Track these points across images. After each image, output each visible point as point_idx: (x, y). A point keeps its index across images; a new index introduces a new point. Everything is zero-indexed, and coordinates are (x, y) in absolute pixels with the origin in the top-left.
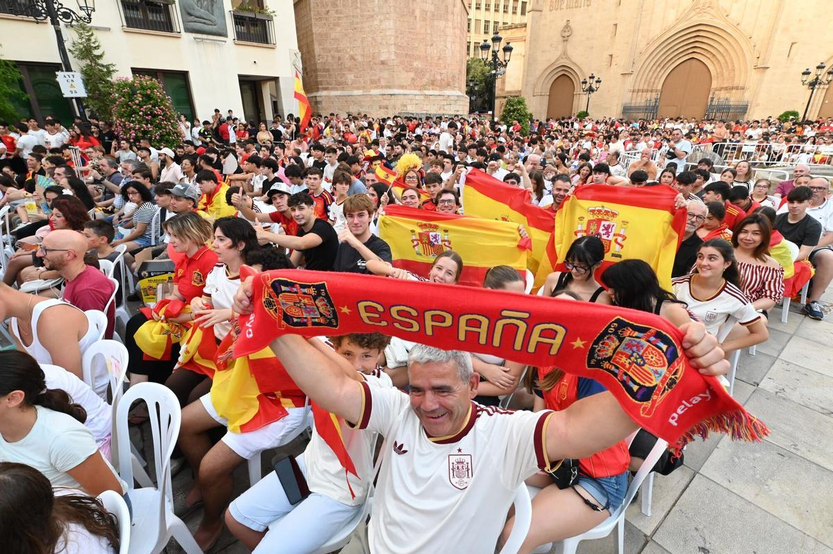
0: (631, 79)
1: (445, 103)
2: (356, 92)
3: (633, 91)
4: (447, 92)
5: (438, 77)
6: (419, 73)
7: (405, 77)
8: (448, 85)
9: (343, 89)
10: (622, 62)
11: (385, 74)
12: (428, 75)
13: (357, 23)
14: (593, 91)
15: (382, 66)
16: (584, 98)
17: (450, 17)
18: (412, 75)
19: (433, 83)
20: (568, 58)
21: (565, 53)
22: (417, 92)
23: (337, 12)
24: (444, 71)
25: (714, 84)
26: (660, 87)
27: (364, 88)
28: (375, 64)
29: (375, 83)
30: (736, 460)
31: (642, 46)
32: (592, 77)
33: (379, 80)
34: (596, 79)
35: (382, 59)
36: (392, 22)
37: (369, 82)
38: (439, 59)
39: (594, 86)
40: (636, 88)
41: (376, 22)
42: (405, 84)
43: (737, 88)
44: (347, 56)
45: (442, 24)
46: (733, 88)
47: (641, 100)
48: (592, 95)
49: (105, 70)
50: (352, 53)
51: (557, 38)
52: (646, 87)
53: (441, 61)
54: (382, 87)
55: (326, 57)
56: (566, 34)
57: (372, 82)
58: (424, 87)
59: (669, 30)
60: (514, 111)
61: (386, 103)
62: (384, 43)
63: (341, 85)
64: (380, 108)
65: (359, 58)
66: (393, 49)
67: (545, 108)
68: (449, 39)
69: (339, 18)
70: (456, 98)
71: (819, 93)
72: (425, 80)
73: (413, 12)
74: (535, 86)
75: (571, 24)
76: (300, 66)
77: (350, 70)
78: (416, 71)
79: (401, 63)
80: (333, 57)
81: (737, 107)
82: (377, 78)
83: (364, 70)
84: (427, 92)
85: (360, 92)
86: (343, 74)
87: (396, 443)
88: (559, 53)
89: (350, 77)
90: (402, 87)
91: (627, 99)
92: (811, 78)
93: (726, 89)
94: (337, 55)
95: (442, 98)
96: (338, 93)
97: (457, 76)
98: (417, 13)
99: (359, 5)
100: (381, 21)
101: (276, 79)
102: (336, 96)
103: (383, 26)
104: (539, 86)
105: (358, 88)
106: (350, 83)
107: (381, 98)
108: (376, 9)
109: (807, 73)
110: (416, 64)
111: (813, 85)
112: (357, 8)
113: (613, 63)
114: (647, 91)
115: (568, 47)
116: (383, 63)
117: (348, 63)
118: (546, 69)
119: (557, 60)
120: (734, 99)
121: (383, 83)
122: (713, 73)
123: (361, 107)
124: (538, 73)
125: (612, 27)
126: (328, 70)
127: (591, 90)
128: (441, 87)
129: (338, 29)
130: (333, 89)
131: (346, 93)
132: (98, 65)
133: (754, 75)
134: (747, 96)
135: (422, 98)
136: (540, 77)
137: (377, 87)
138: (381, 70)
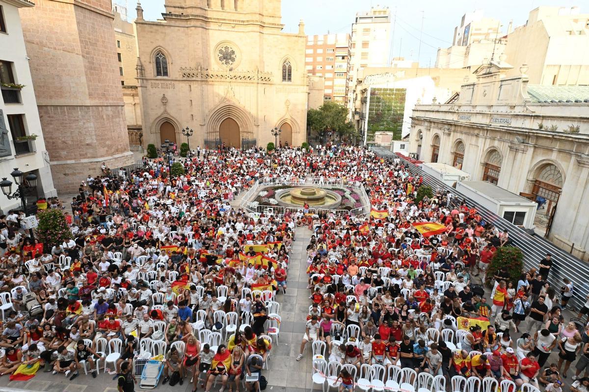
0: (204, 128)
1: (125, 160)
2: (69, 162)
4: (126, 154)
5: (120, 147)
6: (110, 147)
7: (103, 151)
8: (125, 150)
9: (58, 160)
10: (198, 119)
11: (91, 151)
12: (114, 147)
13: (66, 124)
14: (189, 135)
15: (87, 147)
16: (185, 138)
17: (121, 116)
18: (106, 149)
19: (117, 151)
20: (168, 114)
21: (165, 111)
22: (110, 157)
23: (49, 117)
24: (122, 143)
25: (241, 130)
26: (218, 130)
27: (75, 159)
28: (82, 145)
29: (84, 156)
31: (207, 111)
32: (187, 129)
33: (86, 154)
34: (190, 130)
35: (87, 143)
36: (92, 125)
37: (79, 155)
38: (119, 137)
39: (189, 133)
40: (208, 132)
41: (81, 123)
42: (104, 155)
43: (250, 133)
44: (60, 141)
45: (117, 120)
46: (248, 132)
47: (214, 137)
48: (190, 137)
50: (63, 140)
51: (159, 103)
52: (212, 130)
54: (89, 158)
56: (164, 101)
57: (81, 155)
58: (113, 154)
59: (217, 106)
61: (95, 166)
62: (88, 134)
63: (57, 158)
64: (90, 169)
65: (70, 143)
66: (94, 137)
67: (159, 140)
68: (122, 127)
69: (52, 120)
70: (131, 156)
72: (113, 150)
73: (102, 116)
74: (151, 128)
75: (166, 96)
76: (48, 159)
77: (63, 149)
78: (108, 146)
79: (100, 143)
81: (252, 141)
82: (84, 153)
83: (74, 149)
84: (116, 156)
85: (73, 161)
88: (162, 111)
89: (63, 153)
90: (102, 156)
91: (205, 137)
92: (274, 132)
93: (246, 132)
94: (51, 141)
95: (123, 158)
98: (105, 117)
99: (67, 114)
100: (84, 123)
103: (86, 125)
104: (154, 127)
105: (70, 159)
106: (63, 156)
107: (89, 164)
108: (80, 117)
109: (272, 130)
110: (108, 143)
111: (275, 134)
112: (65, 115)
113: (194, 119)
114: (214, 132)
115: (167, 108)
116: (88, 145)
117: (61, 145)
118: (156, 119)
119: (162, 114)
120: (250, 138)
121: (89, 155)
122: (239, 125)
123: (75, 170)
124: (151, 121)
125: (189, 102)
128: (122, 152)
129: (51, 126)
133: (255, 128)
134: (255, 136)
135: (114, 160)
136: (153, 123)
137: (84, 158)
138: (87, 149)
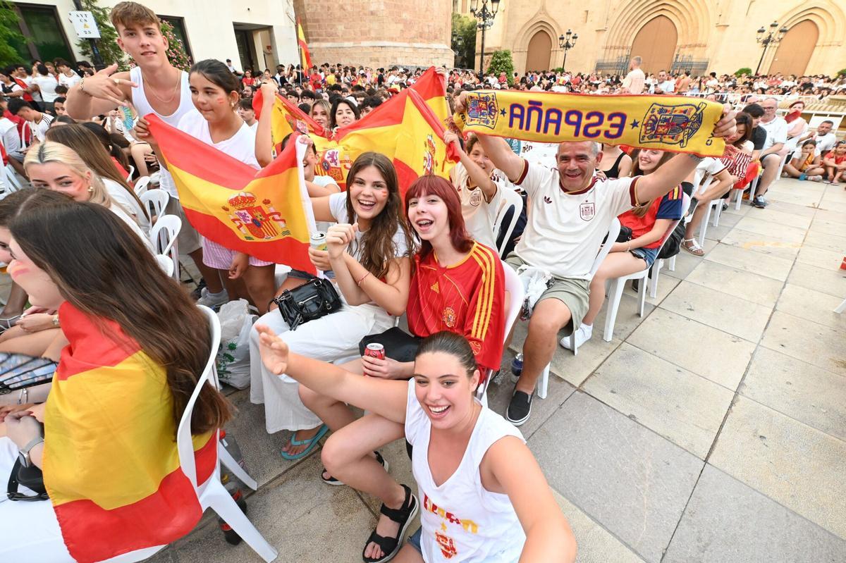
0: (604, 36)
1: (432, 56)
2: (346, 44)
3: (606, 48)
4: (435, 45)
5: (426, 30)
6: (408, 25)
7: (394, 29)
8: (436, 38)
9: (333, 41)
10: (596, 21)
11: (375, 26)
12: (416, 28)
14: (569, 47)
15: (371, 17)
16: (561, 55)
18: (401, 26)
19: (421, 36)
20: (546, 14)
21: (543, 8)
22: (406, 45)
24: (431, 24)
25: (679, 43)
26: (630, 45)
27: (354, 39)
28: (365, 14)
29: (365, 35)
30: (707, 274)
32: (569, 33)
33: (369, 31)
34: (572, 35)
35: (372, 9)
37: (359, 34)
38: (427, 10)
39: (570, 43)
40: (609, 45)
42: (395, 36)
43: (699, 46)
44: (336, 6)
46: (696, 46)
47: (613, 57)
48: (569, 51)
49: (102, 13)
52: (618, 44)
53: (428, 13)
54: (372, 39)
55: (315, 6)
57: (363, 33)
58: (412, 40)
60: (500, 64)
61: (376, 55)
63: (332, 36)
64: (371, 60)
65: (349, 8)
67: (524, 65)
70: (443, 52)
71: (771, 50)
72: (413, 33)
74: (514, 42)
76: (293, 14)
77: (340, 20)
78: (405, 22)
79: (390, 13)
80: (322, 7)
81: (698, 64)
82: (367, 29)
83: (354, 21)
84: (416, 45)
85: (351, 44)
86: (334, 25)
87: (545, 198)
88: (538, 8)
89: (340, 28)
90: (392, 39)
91: (601, 56)
92: (764, 36)
93: (690, 46)
94: (326, 4)
95: (429, 51)
96: (329, 45)
97: (444, 29)
101: (269, 28)
102: (327, 48)
104: (519, 41)
105: (348, 40)
106: (340, 34)
107: (371, 50)
109: (761, 31)
110: (405, 15)
111: (766, 42)
113: (589, 19)
114: (619, 48)
116: (372, 13)
117: (338, 13)
118: (526, 24)
119: (535, 16)
120: (696, 56)
121: (373, 34)
122: (679, 31)
123: (353, 60)
124: (517, 30)
126: (317, 21)
127: (567, 46)
128: (429, 40)
130: (323, 41)
131: (335, 45)
132: (95, 8)
133: (715, 33)
134: (707, 54)
135: (411, 50)
136: (519, 33)
137: (367, 39)
138: (370, 21)
